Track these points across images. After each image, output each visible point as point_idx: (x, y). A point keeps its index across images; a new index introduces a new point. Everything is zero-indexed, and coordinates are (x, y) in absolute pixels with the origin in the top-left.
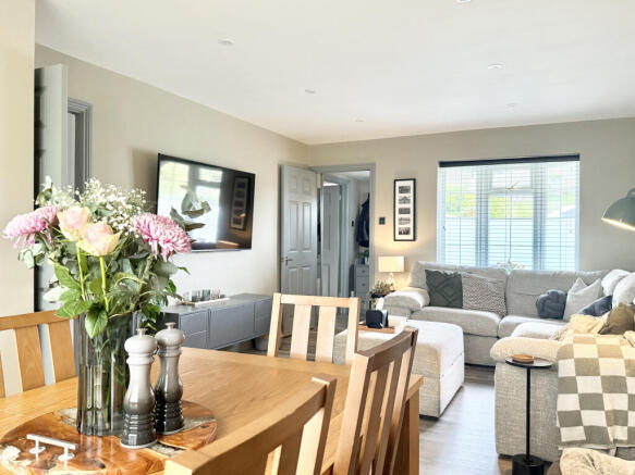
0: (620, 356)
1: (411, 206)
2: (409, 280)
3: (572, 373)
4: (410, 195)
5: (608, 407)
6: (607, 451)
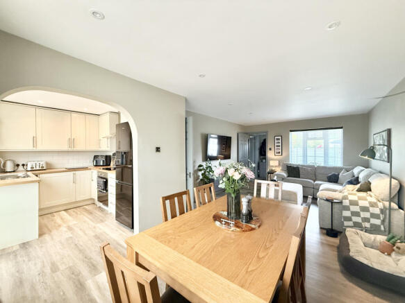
0: (366, 200)
1: (280, 144)
2: (281, 168)
3: (348, 204)
4: (280, 141)
5: (362, 216)
6: (362, 230)
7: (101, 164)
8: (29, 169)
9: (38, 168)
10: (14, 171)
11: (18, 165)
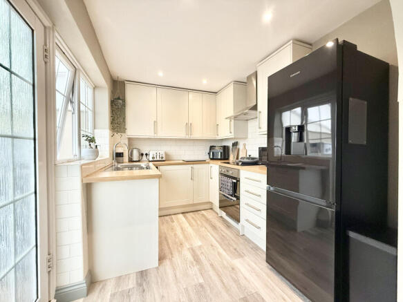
7: (219, 157)
8: (151, 159)
9: (158, 159)
10: (139, 161)
11: (142, 155)
